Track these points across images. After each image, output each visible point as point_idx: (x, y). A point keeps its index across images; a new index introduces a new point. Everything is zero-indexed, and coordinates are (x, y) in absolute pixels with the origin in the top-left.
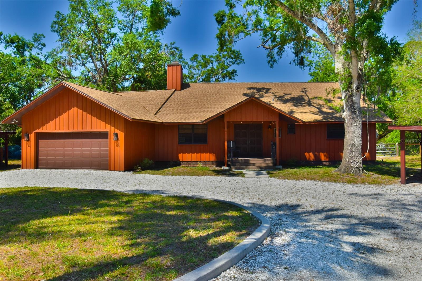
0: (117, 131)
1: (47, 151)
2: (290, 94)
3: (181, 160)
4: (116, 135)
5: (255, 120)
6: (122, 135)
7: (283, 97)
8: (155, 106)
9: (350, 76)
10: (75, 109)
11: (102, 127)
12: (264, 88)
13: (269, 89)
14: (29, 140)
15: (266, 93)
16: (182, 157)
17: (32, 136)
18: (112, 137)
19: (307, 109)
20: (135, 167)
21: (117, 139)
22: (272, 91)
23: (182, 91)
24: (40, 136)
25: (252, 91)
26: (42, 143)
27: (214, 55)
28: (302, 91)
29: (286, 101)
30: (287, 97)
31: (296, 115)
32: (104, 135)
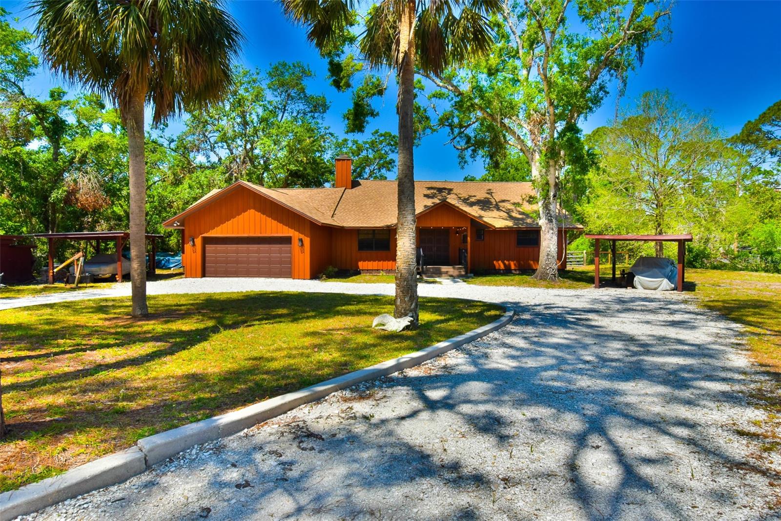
0: (302, 236)
1: (217, 257)
2: (475, 196)
3: (361, 268)
4: (301, 240)
5: (446, 225)
6: (307, 241)
7: (468, 199)
8: (329, 207)
9: (547, 183)
10: (252, 211)
11: (284, 231)
12: (445, 189)
13: (451, 190)
14: (194, 245)
15: (449, 194)
16: (362, 265)
17: (198, 241)
18: (296, 243)
19: (495, 213)
20: (321, 275)
21: (302, 245)
22: (454, 191)
23: (354, 190)
24: (207, 241)
25: (432, 191)
26: (209, 247)
27: (369, 141)
28: (488, 193)
29: (472, 204)
30: (473, 199)
31: (485, 219)
32: (287, 240)
